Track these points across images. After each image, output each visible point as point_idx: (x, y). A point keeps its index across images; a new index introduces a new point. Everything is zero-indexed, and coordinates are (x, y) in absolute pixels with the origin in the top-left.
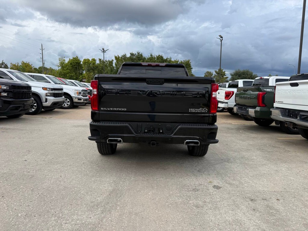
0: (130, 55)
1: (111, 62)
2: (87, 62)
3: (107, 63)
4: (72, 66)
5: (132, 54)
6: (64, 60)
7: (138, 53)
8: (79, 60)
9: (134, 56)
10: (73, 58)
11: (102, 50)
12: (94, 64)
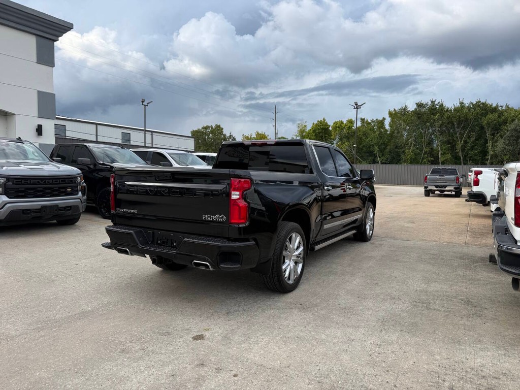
0: (415, 106)
1: (381, 123)
2: (339, 126)
3: (375, 125)
4: (316, 134)
5: (420, 105)
6: (305, 126)
7: (432, 102)
8: (326, 124)
9: (424, 107)
10: (318, 121)
11: (354, 105)
12: (350, 128)
